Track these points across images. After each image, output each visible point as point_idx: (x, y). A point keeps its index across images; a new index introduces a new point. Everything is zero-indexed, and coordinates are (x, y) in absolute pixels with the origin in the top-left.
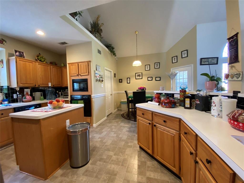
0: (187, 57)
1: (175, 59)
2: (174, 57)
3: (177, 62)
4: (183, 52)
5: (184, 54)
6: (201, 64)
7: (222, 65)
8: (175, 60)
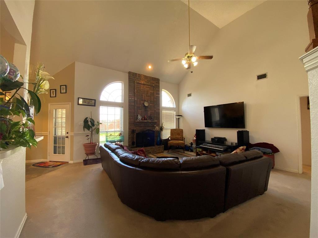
0: (65, 94)
1: (53, 92)
2: (53, 90)
3: (56, 97)
4: (62, 87)
5: (63, 89)
7: (100, 107)
8: (53, 94)
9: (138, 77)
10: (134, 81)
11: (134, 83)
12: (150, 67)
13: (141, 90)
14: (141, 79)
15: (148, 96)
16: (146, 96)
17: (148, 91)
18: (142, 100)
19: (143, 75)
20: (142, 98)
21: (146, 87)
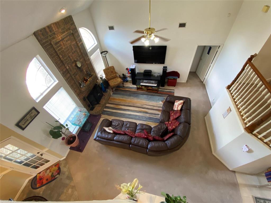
6: (23, 129)
7: (44, 108)
9: (50, 34)
10: (51, 44)
11: (52, 46)
12: (63, 11)
13: (65, 51)
14: (54, 34)
15: (74, 52)
16: (73, 53)
17: (70, 45)
18: (73, 63)
19: (53, 24)
20: (71, 60)
21: (67, 41)
